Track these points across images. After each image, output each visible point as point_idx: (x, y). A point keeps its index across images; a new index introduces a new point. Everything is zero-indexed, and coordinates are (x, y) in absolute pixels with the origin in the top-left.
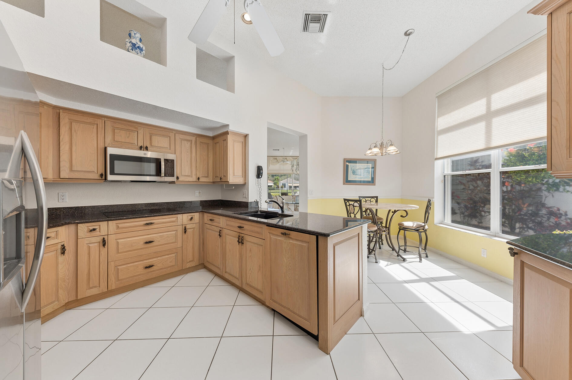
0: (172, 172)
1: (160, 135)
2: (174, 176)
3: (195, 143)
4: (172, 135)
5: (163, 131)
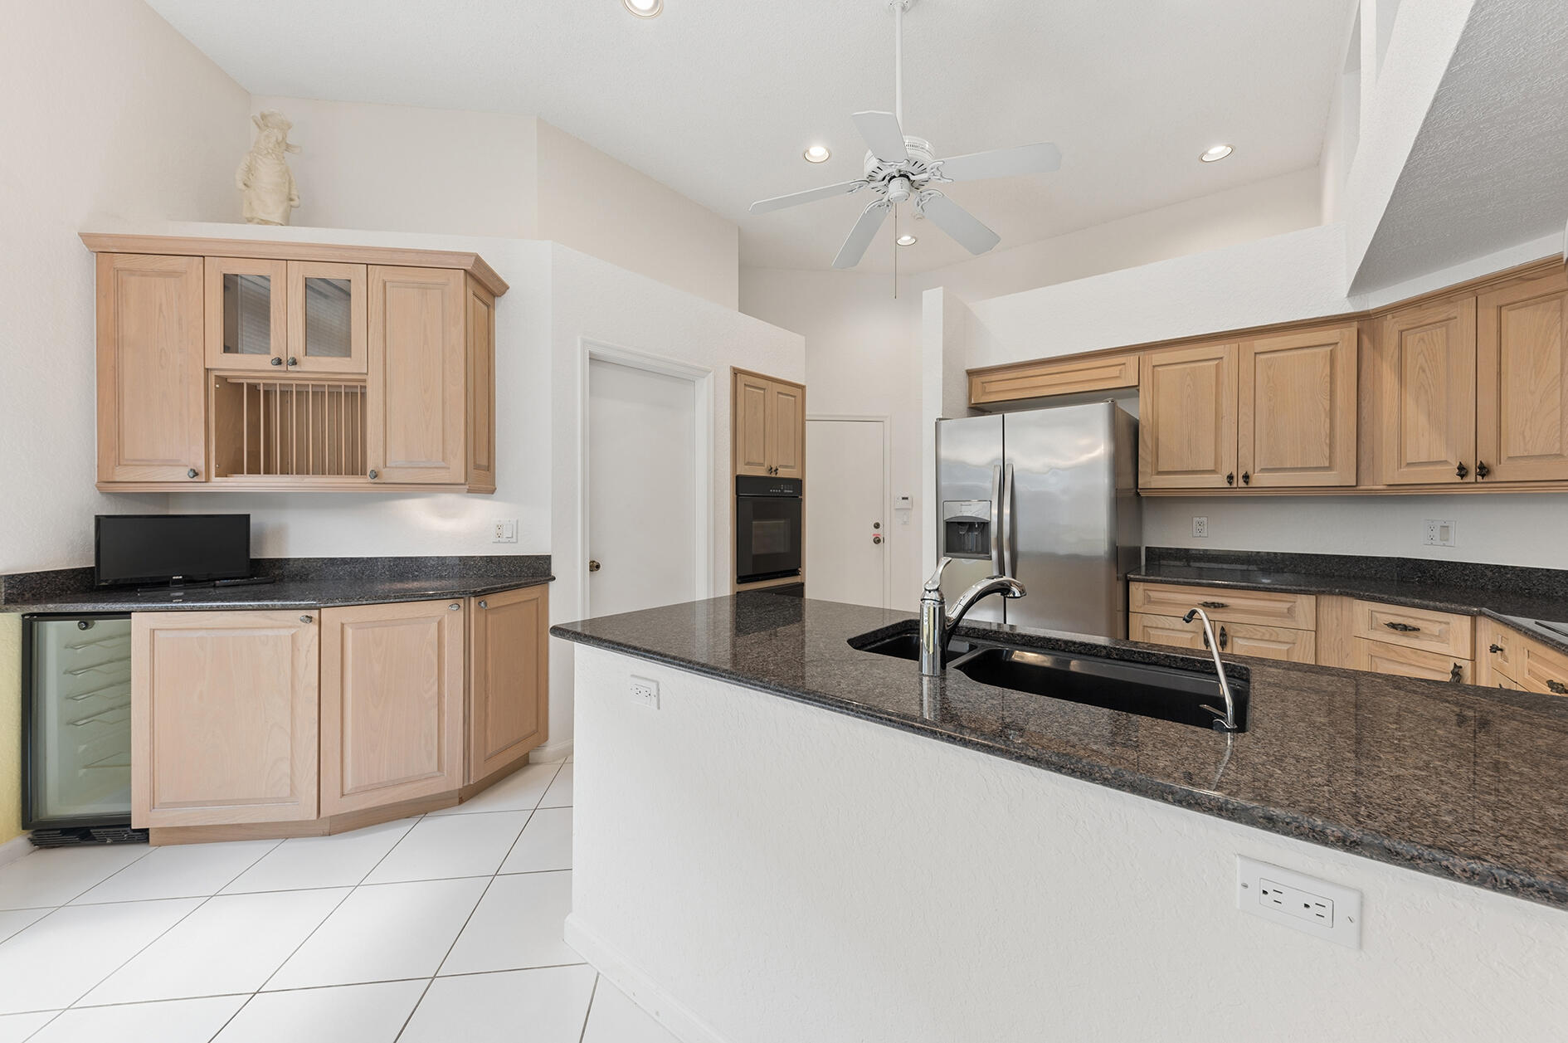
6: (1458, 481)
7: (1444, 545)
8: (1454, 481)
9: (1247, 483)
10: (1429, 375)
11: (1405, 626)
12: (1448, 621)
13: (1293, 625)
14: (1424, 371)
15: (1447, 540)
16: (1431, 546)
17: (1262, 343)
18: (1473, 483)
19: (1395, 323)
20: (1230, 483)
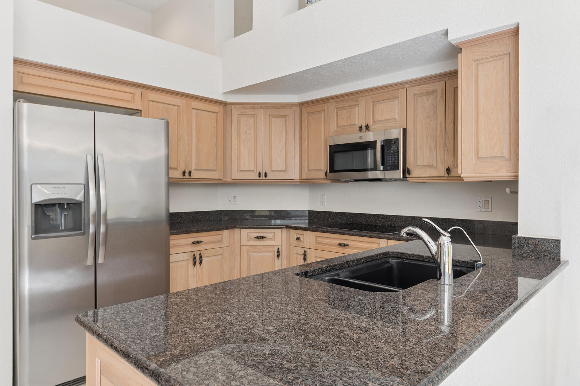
0: (396, 161)
1: (383, 100)
2: (398, 169)
3: (442, 94)
4: (401, 93)
5: (388, 91)
6: (258, 179)
7: (234, 204)
8: (256, 179)
9: (190, 176)
10: (248, 135)
11: (262, 237)
12: (274, 232)
13: (222, 246)
14: (246, 133)
15: (235, 202)
16: (230, 205)
17: (196, 104)
18: (262, 179)
19: (236, 110)
20: (184, 176)
